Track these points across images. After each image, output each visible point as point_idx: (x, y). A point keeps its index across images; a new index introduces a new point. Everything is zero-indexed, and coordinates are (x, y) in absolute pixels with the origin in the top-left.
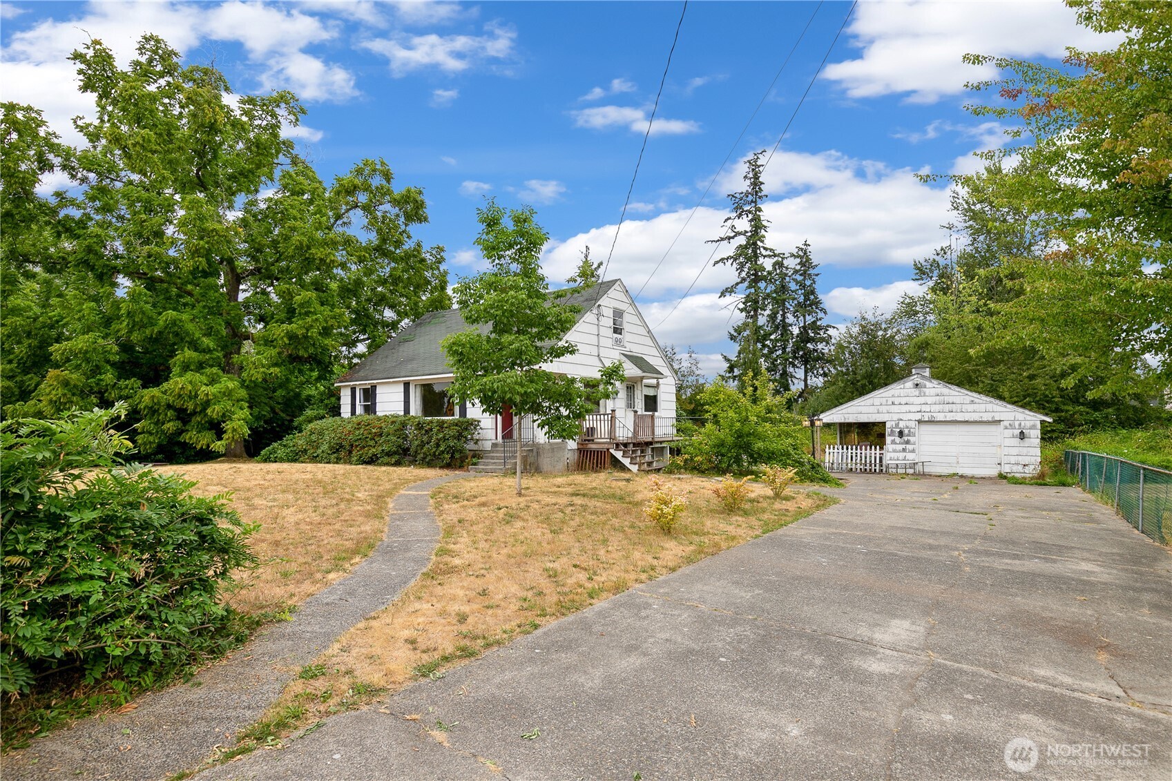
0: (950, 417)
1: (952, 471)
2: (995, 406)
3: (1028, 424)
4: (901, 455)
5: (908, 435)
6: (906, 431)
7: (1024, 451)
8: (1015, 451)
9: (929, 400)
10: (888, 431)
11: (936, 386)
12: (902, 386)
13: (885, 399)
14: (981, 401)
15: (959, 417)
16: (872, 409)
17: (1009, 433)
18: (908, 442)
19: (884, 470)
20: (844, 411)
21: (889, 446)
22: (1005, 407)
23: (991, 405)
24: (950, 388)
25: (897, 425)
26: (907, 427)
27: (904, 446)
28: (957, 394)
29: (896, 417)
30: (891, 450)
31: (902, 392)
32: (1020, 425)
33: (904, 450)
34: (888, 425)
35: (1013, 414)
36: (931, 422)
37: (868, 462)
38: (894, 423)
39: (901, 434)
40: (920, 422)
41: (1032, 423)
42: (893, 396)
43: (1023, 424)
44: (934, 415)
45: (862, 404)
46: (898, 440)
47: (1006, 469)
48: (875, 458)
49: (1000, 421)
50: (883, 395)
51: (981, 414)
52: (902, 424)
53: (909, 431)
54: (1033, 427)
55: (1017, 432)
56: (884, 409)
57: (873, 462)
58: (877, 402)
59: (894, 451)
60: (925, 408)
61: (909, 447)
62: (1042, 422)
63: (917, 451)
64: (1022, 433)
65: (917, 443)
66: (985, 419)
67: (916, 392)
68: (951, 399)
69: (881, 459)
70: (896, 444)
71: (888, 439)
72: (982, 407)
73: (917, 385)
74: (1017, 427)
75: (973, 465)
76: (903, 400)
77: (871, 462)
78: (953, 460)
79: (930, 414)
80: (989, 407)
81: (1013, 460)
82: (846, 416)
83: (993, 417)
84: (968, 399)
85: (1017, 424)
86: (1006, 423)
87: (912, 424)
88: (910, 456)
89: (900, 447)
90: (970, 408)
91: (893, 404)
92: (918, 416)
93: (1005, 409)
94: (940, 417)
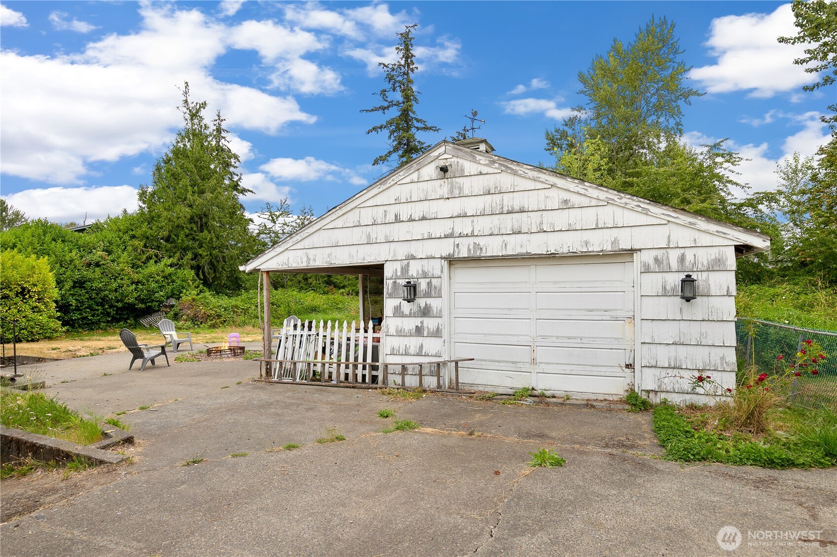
0: (516, 246)
1: (519, 382)
2: (619, 212)
3: (704, 257)
4: (413, 343)
5: (428, 295)
6: (423, 285)
7: (693, 331)
8: (668, 332)
9: (471, 205)
10: (388, 284)
11: (485, 170)
12: (414, 176)
13: (381, 210)
14: (585, 201)
15: (536, 245)
16: (358, 235)
17: (653, 282)
18: (426, 312)
19: (380, 378)
20: (307, 243)
21: (390, 323)
22: (646, 212)
23: (609, 209)
24: (515, 173)
25: (405, 270)
26: (425, 275)
27: (417, 321)
28: (531, 185)
29: (402, 251)
30: (392, 331)
31: (416, 191)
32: (682, 259)
33: (419, 331)
34: (388, 272)
35: (665, 230)
36: (475, 261)
37: (352, 359)
38: (398, 266)
39: (412, 292)
40: (452, 261)
41: (713, 253)
42: (398, 202)
43: (689, 255)
44: (482, 241)
45: (339, 223)
46: (406, 307)
47: (647, 381)
48: (365, 347)
49: (632, 252)
50: (378, 200)
51: (586, 235)
52: (415, 269)
53: (429, 284)
54: (716, 266)
55: (675, 279)
56: (380, 233)
57: (360, 360)
58: (367, 216)
59: (400, 333)
60: (462, 226)
61: (430, 323)
62: (741, 249)
63: (445, 333)
64: (688, 281)
65: (445, 313)
66: (595, 248)
67: (442, 188)
68: (517, 201)
69: (375, 350)
70: (403, 315)
71: (389, 305)
72: (588, 217)
73: (444, 170)
74: (674, 265)
75: (568, 369)
76: (417, 210)
77: (356, 359)
78: (523, 354)
79: (471, 241)
80: (608, 214)
81: (664, 356)
82: (311, 253)
83: (615, 242)
84: (555, 197)
85: (674, 257)
86: (647, 257)
87: (436, 267)
88: (432, 345)
89: (410, 324)
90: (561, 219)
91: (397, 220)
92: (446, 248)
93: (643, 219)
94: (493, 247)
